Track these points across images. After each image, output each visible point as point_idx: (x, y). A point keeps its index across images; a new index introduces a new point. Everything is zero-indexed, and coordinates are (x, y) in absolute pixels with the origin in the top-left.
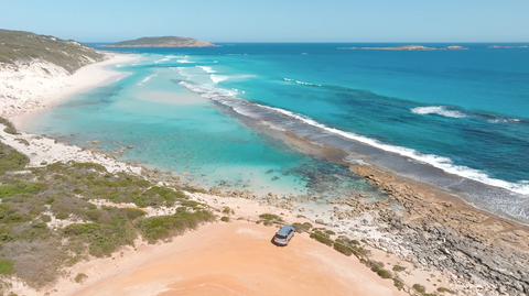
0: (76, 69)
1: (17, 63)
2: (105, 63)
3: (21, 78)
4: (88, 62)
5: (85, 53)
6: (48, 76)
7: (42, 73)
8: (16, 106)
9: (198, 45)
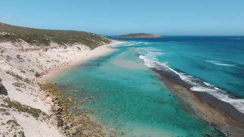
0: (95, 48)
1: (66, 45)
2: (110, 45)
3: (66, 52)
4: (103, 44)
5: (102, 41)
6: (79, 51)
7: (77, 49)
8: (57, 65)
9: (154, 37)
